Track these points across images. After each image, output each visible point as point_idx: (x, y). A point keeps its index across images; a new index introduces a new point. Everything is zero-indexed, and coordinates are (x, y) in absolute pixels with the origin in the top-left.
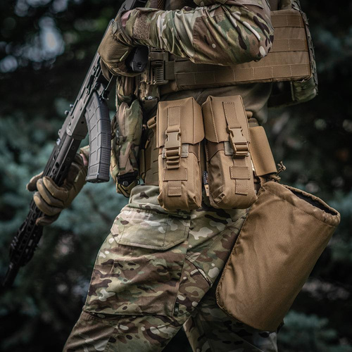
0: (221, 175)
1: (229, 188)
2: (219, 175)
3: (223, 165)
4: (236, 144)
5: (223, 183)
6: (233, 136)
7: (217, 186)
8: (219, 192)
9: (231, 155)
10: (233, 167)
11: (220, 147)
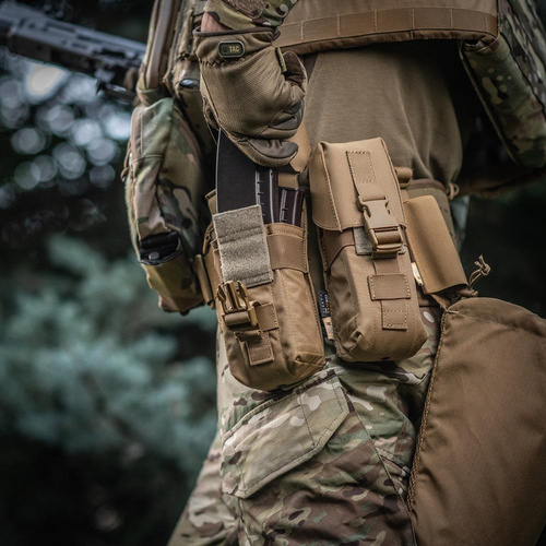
0: (352, 295)
1: (368, 318)
2: (349, 295)
3: (355, 276)
4: (376, 230)
5: (357, 310)
6: (369, 215)
7: (346, 317)
8: (351, 329)
9: (369, 254)
10: (375, 277)
11: (346, 239)
